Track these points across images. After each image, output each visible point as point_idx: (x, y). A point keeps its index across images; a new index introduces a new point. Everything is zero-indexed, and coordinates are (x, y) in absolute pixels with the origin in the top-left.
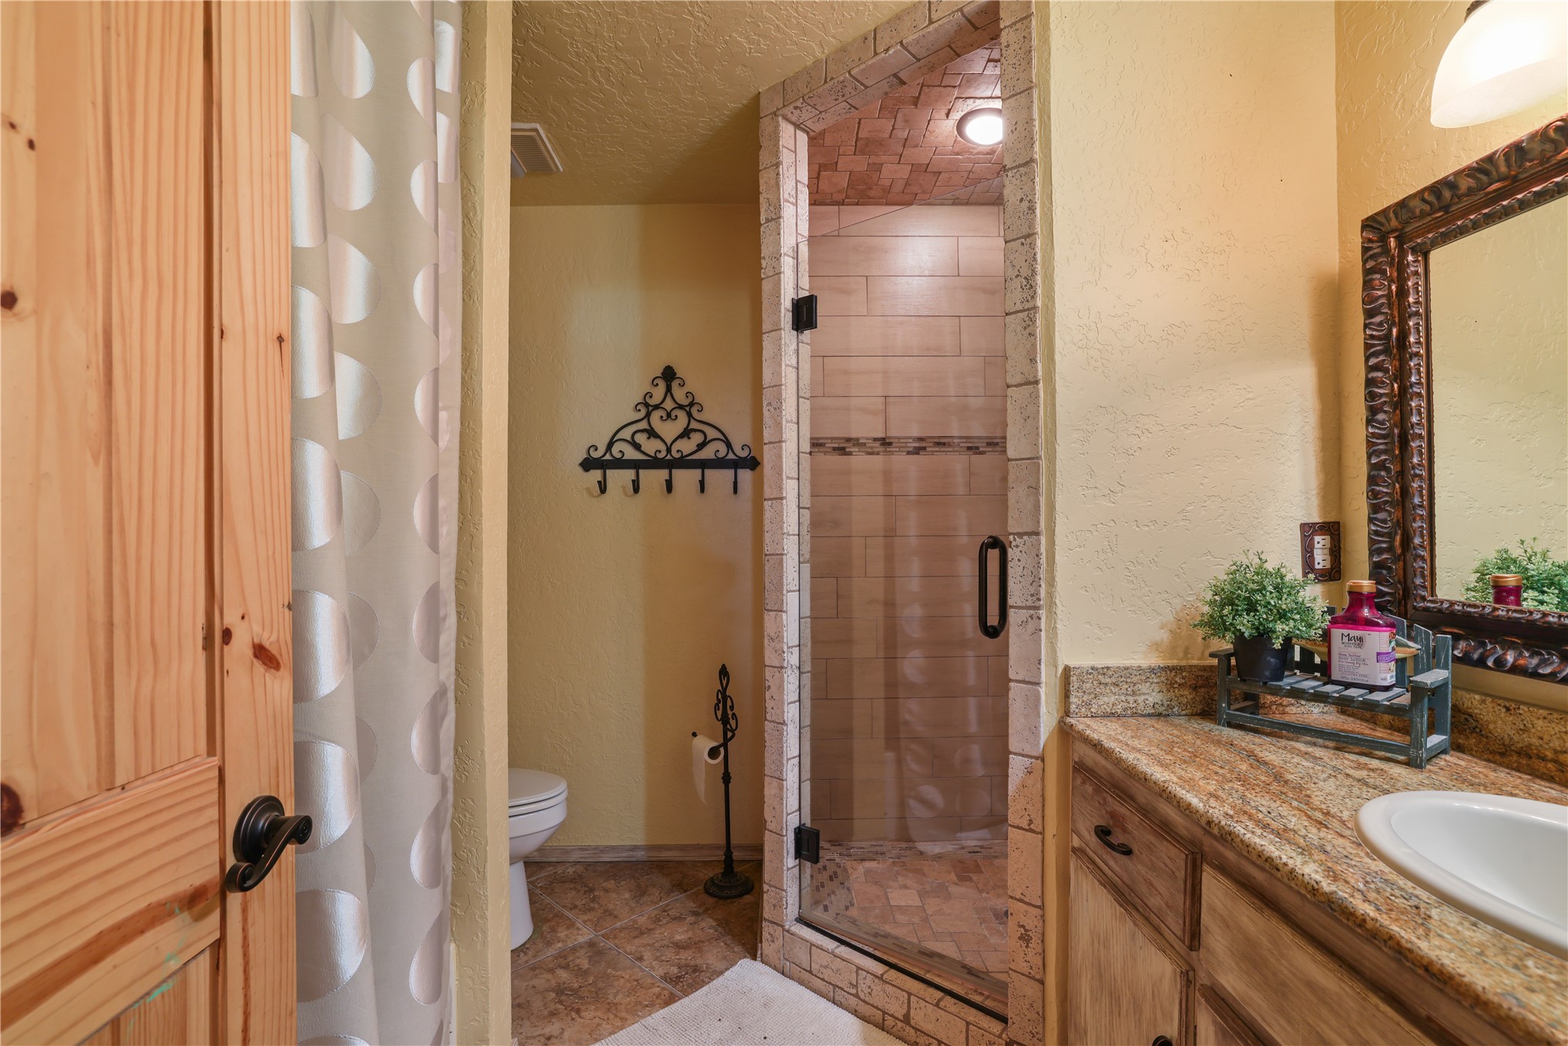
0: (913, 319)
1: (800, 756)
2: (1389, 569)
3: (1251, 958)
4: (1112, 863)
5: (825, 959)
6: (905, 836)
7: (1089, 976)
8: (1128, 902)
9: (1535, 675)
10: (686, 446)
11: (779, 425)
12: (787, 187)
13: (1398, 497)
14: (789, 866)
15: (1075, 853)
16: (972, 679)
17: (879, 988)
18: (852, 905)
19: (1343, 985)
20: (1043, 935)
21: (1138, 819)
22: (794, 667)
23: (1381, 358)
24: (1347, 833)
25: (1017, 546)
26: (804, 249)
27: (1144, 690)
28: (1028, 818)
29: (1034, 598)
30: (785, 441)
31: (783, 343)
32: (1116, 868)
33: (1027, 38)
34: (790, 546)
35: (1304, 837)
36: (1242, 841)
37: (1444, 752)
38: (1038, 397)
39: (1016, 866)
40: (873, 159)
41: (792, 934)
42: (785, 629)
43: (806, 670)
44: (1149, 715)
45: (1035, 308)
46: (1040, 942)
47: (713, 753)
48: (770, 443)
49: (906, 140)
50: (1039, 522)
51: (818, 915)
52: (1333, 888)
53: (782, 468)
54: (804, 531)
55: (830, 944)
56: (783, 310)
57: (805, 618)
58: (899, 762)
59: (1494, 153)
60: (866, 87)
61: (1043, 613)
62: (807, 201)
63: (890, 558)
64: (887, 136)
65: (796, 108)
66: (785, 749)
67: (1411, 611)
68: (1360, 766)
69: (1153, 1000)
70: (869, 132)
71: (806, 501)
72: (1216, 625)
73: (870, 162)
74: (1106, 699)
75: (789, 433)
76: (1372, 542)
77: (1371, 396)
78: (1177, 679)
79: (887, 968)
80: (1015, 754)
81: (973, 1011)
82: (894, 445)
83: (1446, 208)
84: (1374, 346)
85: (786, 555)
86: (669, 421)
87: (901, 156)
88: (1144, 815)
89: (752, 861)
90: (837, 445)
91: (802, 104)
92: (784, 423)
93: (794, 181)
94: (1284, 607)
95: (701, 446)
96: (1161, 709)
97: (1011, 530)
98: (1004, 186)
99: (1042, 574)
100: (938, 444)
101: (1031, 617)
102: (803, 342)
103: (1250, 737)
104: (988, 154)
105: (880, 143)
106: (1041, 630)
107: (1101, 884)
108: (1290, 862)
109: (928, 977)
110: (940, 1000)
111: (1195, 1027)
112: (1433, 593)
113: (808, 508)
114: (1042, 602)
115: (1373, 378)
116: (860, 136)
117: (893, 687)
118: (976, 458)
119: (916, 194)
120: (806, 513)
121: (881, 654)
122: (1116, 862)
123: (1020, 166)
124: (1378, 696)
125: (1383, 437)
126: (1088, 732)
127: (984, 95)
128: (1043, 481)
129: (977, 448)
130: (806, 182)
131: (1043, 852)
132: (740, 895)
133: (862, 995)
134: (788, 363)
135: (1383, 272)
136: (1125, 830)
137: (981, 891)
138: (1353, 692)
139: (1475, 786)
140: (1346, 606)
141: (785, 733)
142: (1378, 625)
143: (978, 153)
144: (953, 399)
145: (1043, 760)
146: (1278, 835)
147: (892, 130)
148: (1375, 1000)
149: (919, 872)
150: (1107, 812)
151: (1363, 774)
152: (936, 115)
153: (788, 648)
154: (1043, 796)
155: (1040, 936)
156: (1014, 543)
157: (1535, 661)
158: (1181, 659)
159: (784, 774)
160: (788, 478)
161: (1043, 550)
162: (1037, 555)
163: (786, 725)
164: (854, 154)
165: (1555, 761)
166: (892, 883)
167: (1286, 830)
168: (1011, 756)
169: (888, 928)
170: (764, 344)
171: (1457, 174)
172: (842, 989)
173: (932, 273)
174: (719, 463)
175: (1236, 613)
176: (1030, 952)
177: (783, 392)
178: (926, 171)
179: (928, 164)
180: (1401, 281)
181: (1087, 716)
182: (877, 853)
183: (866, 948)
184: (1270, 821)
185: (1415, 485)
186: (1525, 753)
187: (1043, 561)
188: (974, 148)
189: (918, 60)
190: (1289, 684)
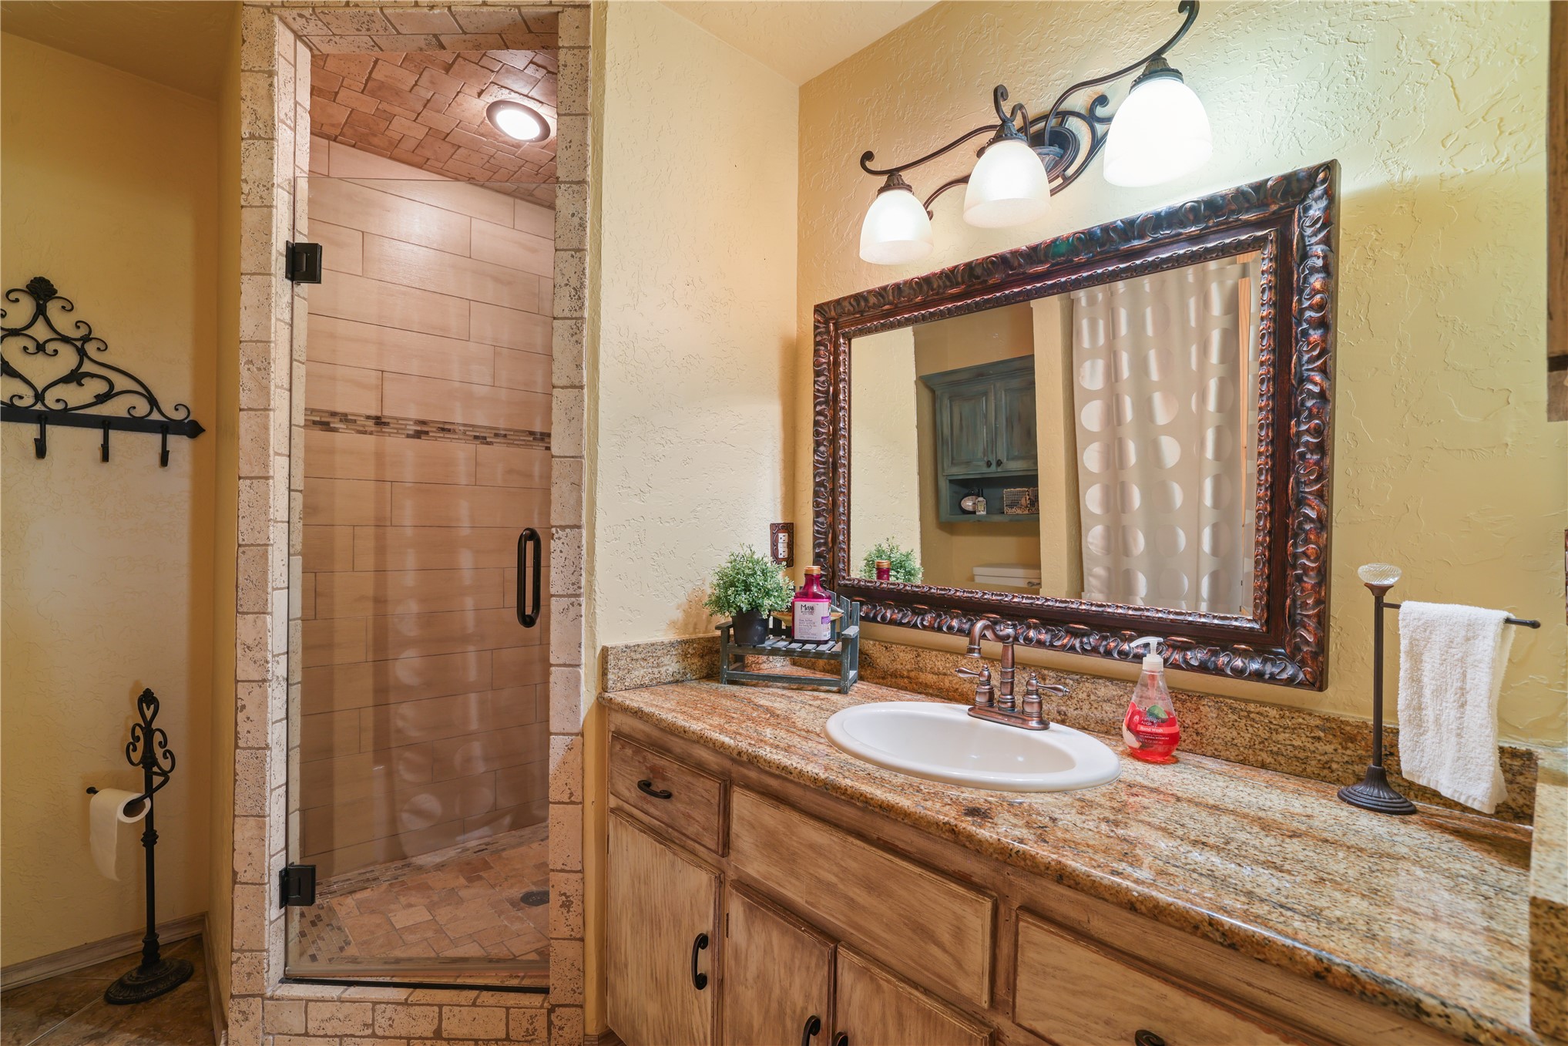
0: (418, 292)
1: (287, 784)
2: (825, 557)
3: (772, 845)
4: (652, 810)
5: (326, 1010)
6: (397, 854)
7: (629, 915)
8: (666, 839)
9: (900, 624)
10: (76, 396)
11: (265, 391)
12: (283, 106)
13: (830, 506)
14: (272, 919)
15: (613, 813)
16: (472, 675)
17: (402, 1015)
18: (348, 943)
19: (832, 838)
20: (583, 896)
21: (676, 766)
22: (281, 679)
23: (823, 407)
24: (822, 741)
25: (559, 538)
26: (303, 185)
27: (666, 662)
28: (569, 791)
29: (575, 587)
30: (274, 410)
31: (273, 291)
32: (656, 813)
33: (584, 66)
34: (278, 535)
35: (801, 748)
36: (765, 760)
37: (855, 682)
38: (582, 401)
39: (557, 840)
40: (384, 106)
41: (277, 1000)
42: (269, 634)
43: (295, 681)
44: (670, 683)
45: (582, 318)
46: (580, 903)
47: (131, 809)
48: (250, 409)
49: (428, 101)
50: (580, 516)
51: (306, 968)
52: (827, 775)
53: (269, 442)
54: (295, 517)
55: (334, 992)
56: (274, 252)
57: (295, 619)
58: (390, 774)
59: (888, 286)
60: (399, 33)
61: (583, 600)
62: (309, 130)
63: (381, 550)
64: (408, 89)
65: (301, 16)
66: (268, 778)
67: (836, 587)
68: (816, 698)
69: (691, 909)
70: (386, 77)
71: (298, 483)
72: (721, 603)
73: (380, 107)
74: (637, 673)
75: (279, 400)
76: (815, 538)
77: (817, 433)
78: (690, 650)
79: (411, 990)
80: (556, 734)
81: (512, 995)
82: (392, 425)
83: (861, 312)
84: (819, 397)
85: (272, 545)
86: (40, 356)
87: (419, 114)
88: (682, 762)
89: (185, 939)
90: (318, 419)
91: (311, 15)
92: (273, 388)
93: (292, 101)
94: (769, 587)
95: (101, 399)
96: (678, 677)
97: (553, 523)
98: (556, 197)
99: (580, 566)
100: (443, 430)
101: (572, 604)
102: (298, 296)
103: (744, 689)
104: (513, 146)
105: (398, 93)
106: (581, 616)
107: (641, 831)
108: (799, 766)
109: (460, 981)
110: (476, 999)
111: (728, 915)
112: (849, 575)
113: (301, 491)
114: (582, 590)
115: (818, 420)
116: (374, 75)
117: (383, 693)
118: (483, 448)
119: (428, 159)
120: (298, 497)
121: (370, 658)
122: (656, 808)
123: (572, 182)
124: (823, 648)
125: (823, 463)
126: (627, 703)
127: (520, 91)
128: (586, 479)
129: (485, 438)
130: (308, 107)
131: (583, 820)
132: (174, 986)
133: (379, 1032)
134: (279, 316)
135: (826, 346)
136: (664, 779)
137: (493, 887)
138: (808, 647)
139: (874, 700)
140: (803, 585)
141: (268, 759)
142: (821, 597)
143: (504, 142)
144: (457, 385)
145: (583, 736)
146: (786, 751)
147: (414, 85)
148: (851, 839)
149: (423, 888)
150: (647, 768)
151: (818, 702)
152: (466, 89)
153: (274, 656)
154: (583, 769)
155: (580, 897)
156: (556, 536)
157: (900, 615)
158: (691, 634)
159: (267, 809)
160: (277, 454)
161: (584, 542)
162: (579, 547)
163: (270, 749)
164: (362, 92)
165: (908, 677)
166: (392, 907)
167: (789, 746)
168: (552, 737)
169: (399, 953)
170: (243, 287)
171: (869, 292)
172: (353, 1036)
173: (442, 248)
174: (133, 424)
175: (737, 593)
176: (572, 916)
177: (273, 351)
178: (444, 139)
179: (448, 134)
180: (836, 354)
181: (621, 690)
182: (368, 880)
183: (381, 979)
184: (778, 743)
185: (841, 499)
186: (895, 675)
187: (584, 552)
188: (500, 136)
189: (465, 33)
190: (770, 645)
